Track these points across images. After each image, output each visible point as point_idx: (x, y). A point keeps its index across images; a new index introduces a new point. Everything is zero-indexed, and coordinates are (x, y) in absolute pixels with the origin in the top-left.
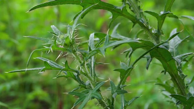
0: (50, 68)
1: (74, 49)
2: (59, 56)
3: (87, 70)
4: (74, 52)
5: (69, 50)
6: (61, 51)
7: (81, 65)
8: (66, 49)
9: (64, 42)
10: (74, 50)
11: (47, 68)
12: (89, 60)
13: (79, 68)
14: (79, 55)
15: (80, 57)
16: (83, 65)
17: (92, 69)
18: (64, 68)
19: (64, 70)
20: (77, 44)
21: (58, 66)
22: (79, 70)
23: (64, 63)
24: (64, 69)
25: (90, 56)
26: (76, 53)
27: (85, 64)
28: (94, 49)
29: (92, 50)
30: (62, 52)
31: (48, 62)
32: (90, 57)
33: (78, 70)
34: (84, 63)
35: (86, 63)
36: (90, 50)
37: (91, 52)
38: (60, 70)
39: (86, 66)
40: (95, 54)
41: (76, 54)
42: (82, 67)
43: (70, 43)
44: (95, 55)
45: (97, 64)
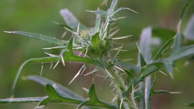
0: (57, 98)
1: (110, 60)
2: (78, 74)
3: (135, 104)
4: (110, 67)
5: (98, 61)
6: (82, 64)
7: (124, 95)
8: (93, 60)
9: (88, 45)
10: (110, 62)
11: (53, 98)
12: (141, 84)
13: (119, 101)
14: (119, 74)
15: (121, 79)
16: (127, 94)
17: (144, 103)
18: (88, 99)
19: (86, 104)
20: (116, 49)
21: (72, 96)
22: (119, 105)
23: (87, 90)
24: (87, 102)
25: (142, 75)
26: (114, 69)
27: (131, 92)
28: (151, 62)
29: (148, 63)
30: (84, 65)
31: (55, 86)
32: (143, 78)
33: (116, 104)
34: (130, 90)
35: (133, 91)
36: (143, 63)
37: (145, 67)
38: (79, 103)
39: (133, 98)
40: (154, 71)
41: (113, 73)
42: (124, 99)
43: (102, 47)
44: (154, 73)
45: (156, 93)
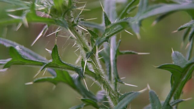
0: (20, 60)
1: (73, 20)
2: (41, 35)
3: (100, 66)
4: (73, 27)
5: (60, 21)
6: (45, 25)
7: (88, 56)
8: (56, 21)
9: (51, 6)
10: (73, 22)
11: (16, 60)
12: (105, 44)
13: (83, 63)
14: (83, 34)
15: (84, 39)
16: (91, 55)
17: (110, 65)
18: (51, 61)
19: (49, 65)
20: (79, 8)
21: (36, 57)
22: (83, 67)
23: (50, 52)
24: (50, 63)
25: (106, 35)
26: (77, 28)
27: (95, 53)
28: (116, 21)
29: (112, 23)
30: (46, 26)
31: (18, 48)
32: (108, 38)
33: (80, 66)
34: (94, 51)
35: (97, 52)
36: (108, 22)
37: (109, 26)
38: (41, 65)
39: (98, 59)
40: (119, 31)
41: (75, 32)
42: (88, 60)
43: (64, 7)
44: (119, 33)
45: (122, 54)
